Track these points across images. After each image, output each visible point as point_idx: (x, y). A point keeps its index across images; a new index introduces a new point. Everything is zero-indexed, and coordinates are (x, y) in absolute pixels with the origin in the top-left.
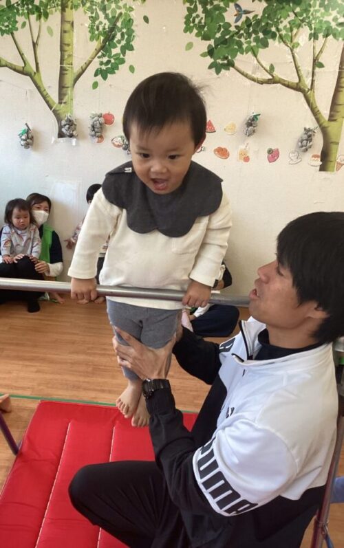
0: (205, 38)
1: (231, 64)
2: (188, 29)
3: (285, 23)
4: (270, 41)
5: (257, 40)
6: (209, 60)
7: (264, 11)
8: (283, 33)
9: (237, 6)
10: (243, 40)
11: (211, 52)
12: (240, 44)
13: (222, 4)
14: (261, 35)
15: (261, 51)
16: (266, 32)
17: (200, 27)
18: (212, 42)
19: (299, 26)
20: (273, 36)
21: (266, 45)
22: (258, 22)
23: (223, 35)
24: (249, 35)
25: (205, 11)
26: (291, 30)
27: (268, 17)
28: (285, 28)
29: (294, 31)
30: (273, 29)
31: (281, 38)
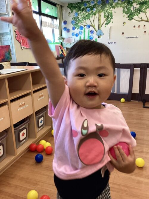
0: (127, 14)
1: (133, 18)
2: (123, 13)
3: (144, 8)
4: (141, 13)
5: (138, 13)
6: (128, 18)
7: (139, 7)
8: (143, 10)
9: (133, 7)
10: (135, 13)
11: (128, 17)
12: (134, 14)
13: (130, 7)
14: (139, 12)
15: (139, 15)
17: (126, 12)
18: (128, 15)
19: (147, 9)
20: (141, 11)
21: (140, 13)
22: (138, 9)
23: (131, 13)
24: (136, 12)
25: (127, 9)
26: (145, 10)
27: (140, 8)
28: (144, 9)
29: (146, 10)
30: (141, 10)
31: (143, 12)
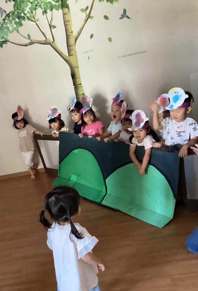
3: (27, 10)
4: (23, 22)
8: (28, 15)
10: (8, 25)
14: (17, 20)
16: (19, 17)
19: (35, 9)
20: (24, 18)
21: (21, 25)
22: (13, 13)
24: (11, 22)
26: (32, 12)
27: (18, 9)
28: (28, 12)
29: (34, 12)
30: (22, 15)
31: (28, 18)
